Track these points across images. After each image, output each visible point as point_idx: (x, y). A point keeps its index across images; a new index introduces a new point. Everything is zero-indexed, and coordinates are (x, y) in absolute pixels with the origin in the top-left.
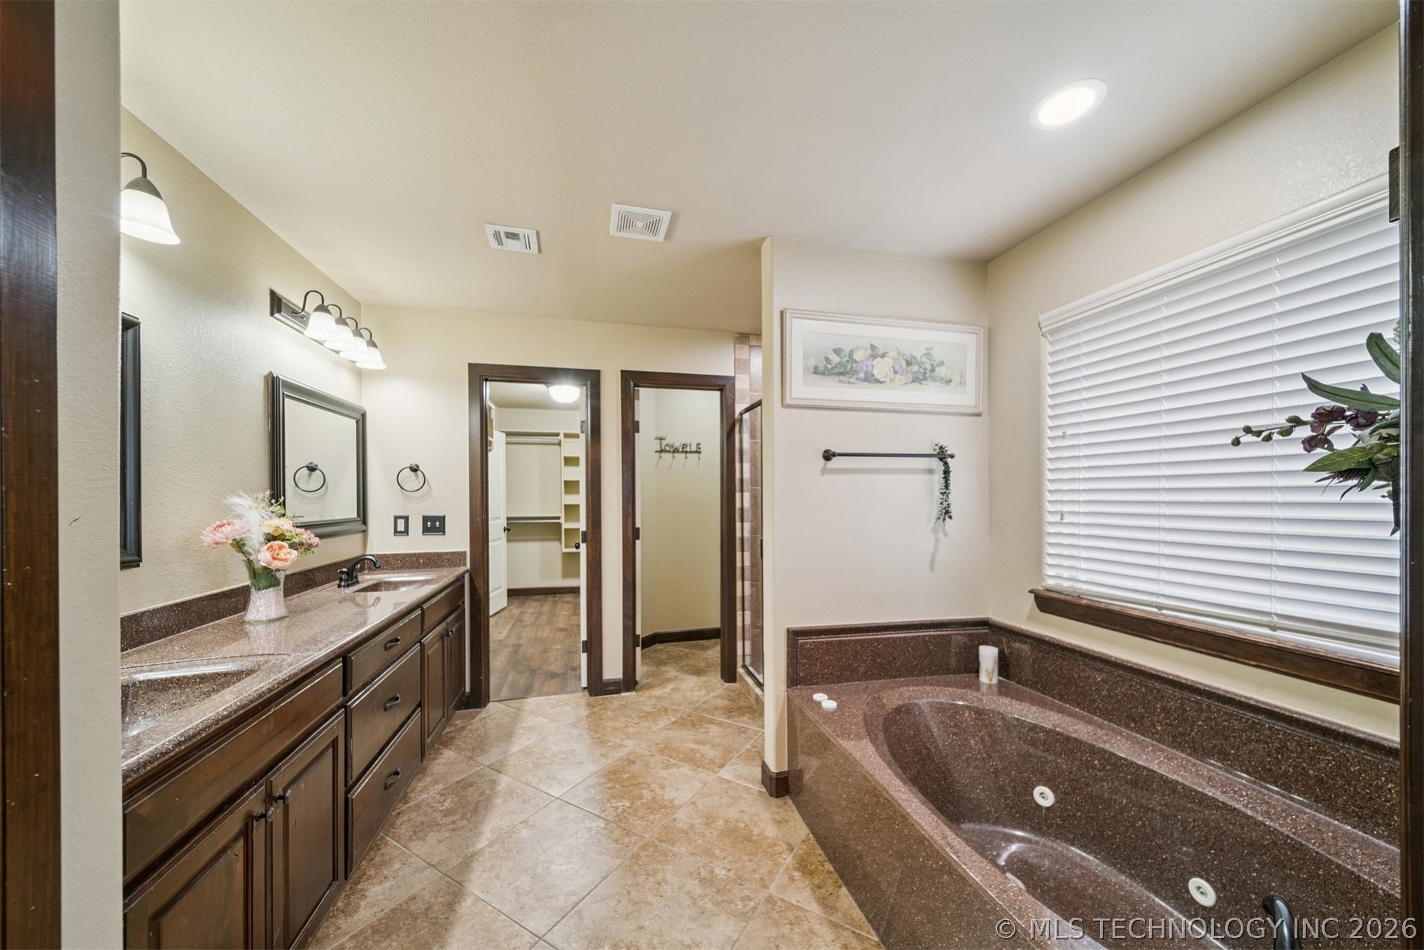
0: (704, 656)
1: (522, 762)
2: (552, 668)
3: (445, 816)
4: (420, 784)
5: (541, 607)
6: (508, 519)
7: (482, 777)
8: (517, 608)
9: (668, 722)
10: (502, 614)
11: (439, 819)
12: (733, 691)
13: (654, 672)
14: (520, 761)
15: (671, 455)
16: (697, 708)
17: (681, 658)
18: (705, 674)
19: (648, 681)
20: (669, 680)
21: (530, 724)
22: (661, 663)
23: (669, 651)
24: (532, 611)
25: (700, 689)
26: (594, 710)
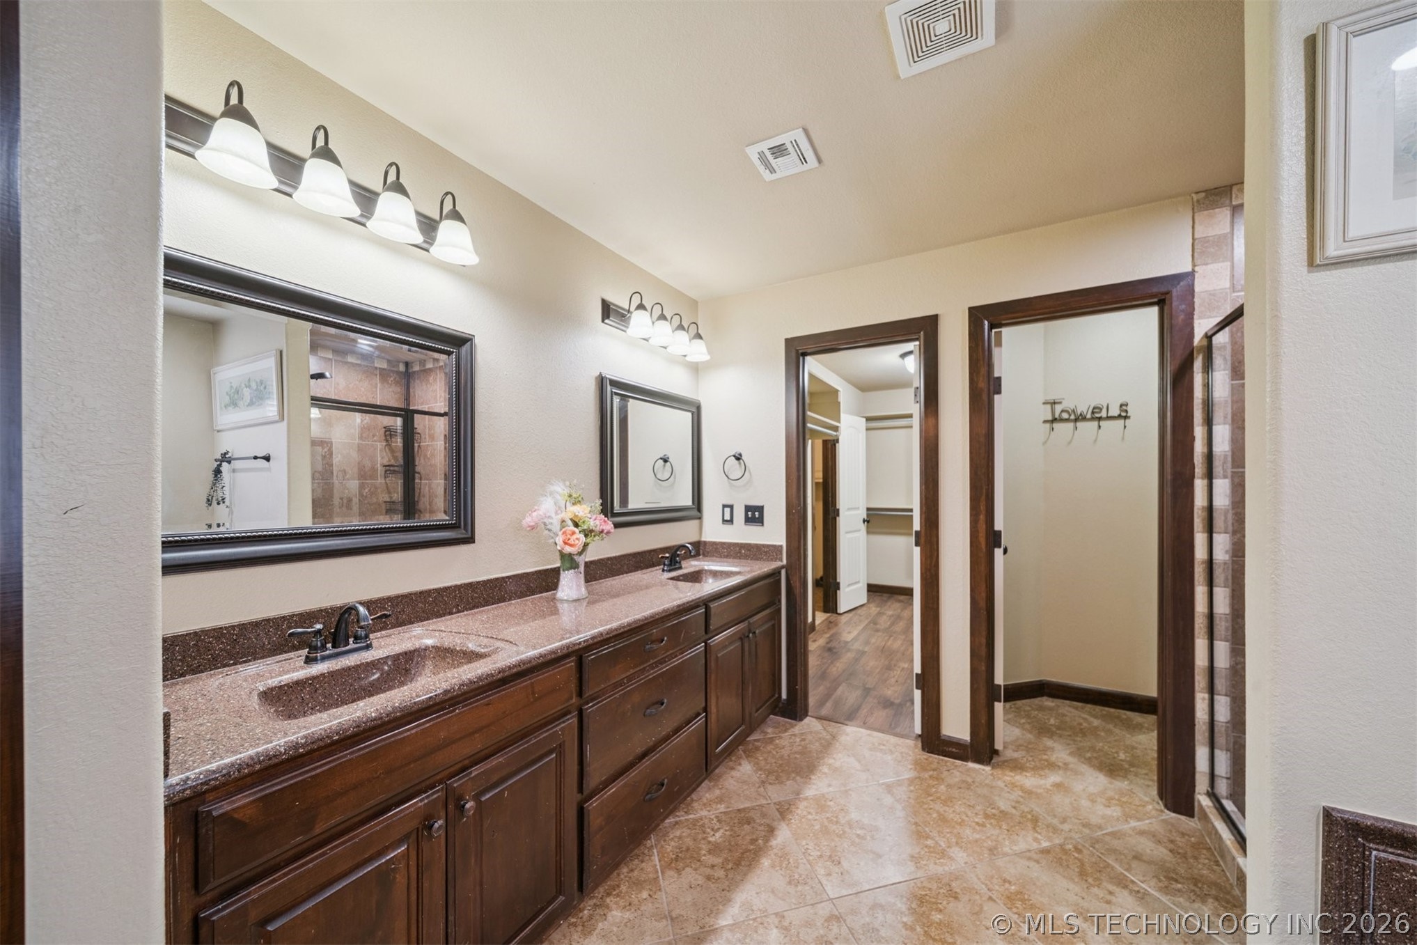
0: (1128, 742)
1: (810, 817)
2: (889, 693)
3: (710, 852)
4: (707, 795)
5: (902, 611)
6: (868, 509)
7: (764, 815)
8: (877, 607)
9: (1035, 845)
10: (859, 611)
11: (703, 852)
12: (1183, 834)
13: (1030, 743)
14: (809, 813)
15: (1071, 425)
16: (1097, 841)
17: (1083, 732)
18: (1125, 777)
19: (1016, 755)
20: (1052, 766)
21: (838, 764)
22: (1043, 730)
23: (1064, 715)
24: (890, 613)
25: (1109, 802)
26: (922, 775)
